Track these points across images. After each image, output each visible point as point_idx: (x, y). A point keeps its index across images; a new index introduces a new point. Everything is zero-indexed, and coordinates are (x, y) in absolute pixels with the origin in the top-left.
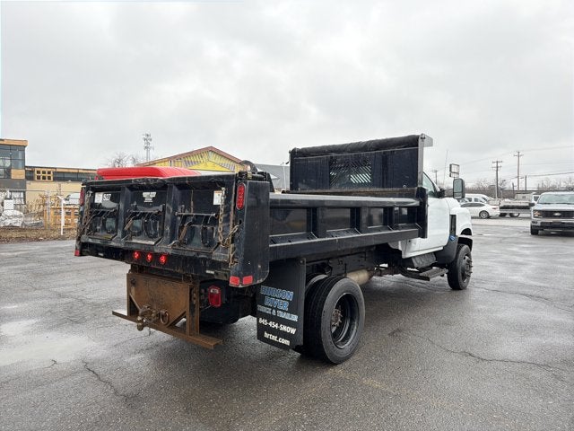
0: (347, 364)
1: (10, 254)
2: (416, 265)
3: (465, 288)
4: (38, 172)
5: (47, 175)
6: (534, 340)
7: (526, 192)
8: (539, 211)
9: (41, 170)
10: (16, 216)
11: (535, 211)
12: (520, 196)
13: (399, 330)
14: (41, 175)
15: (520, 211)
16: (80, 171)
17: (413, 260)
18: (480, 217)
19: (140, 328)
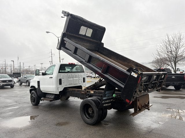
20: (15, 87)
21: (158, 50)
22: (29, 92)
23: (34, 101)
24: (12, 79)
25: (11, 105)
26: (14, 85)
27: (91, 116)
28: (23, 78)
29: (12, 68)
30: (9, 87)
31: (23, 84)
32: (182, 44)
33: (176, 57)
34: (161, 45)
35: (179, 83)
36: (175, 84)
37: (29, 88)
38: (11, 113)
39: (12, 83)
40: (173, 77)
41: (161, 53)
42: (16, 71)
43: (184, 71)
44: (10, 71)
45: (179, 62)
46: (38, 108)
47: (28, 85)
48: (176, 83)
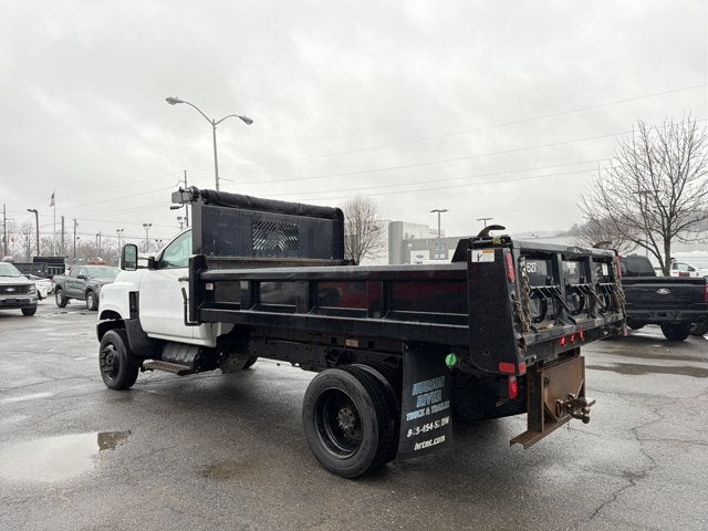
20: (42, 312)
21: (605, 184)
22: (94, 333)
23: (114, 373)
24: (30, 282)
25: (20, 383)
26: (36, 305)
27: (347, 442)
28: (71, 279)
29: (32, 237)
30: (19, 311)
31: (73, 302)
32: (698, 165)
33: (672, 214)
34: (616, 163)
35: (684, 315)
36: (669, 318)
37: (96, 320)
38: (17, 419)
39: (30, 297)
40: (662, 291)
41: (613, 197)
42: (45, 252)
43: (693, 270)
44: (22, 251)
45: (683, 234)
46: (129, 400)
47: (91, 305)
48: (670, 315)
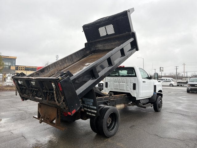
0: (112, 137)
1: (6, 95)
2: (141, 102)
3: (160, 111)
4: (20, 67)
5: (22, 68)
6: (181, 131)
7: (187, 77)
8: (190, 84)
9: (21, 67)
10: (10, 82)
11: (188, 84)
12: (184, 79)
13: (133, 126)
14: (21, 68)
15: (184, 84)
16: (34, 67)
17: (140, 101)
18: (170, 86)
19: (41, 123)
